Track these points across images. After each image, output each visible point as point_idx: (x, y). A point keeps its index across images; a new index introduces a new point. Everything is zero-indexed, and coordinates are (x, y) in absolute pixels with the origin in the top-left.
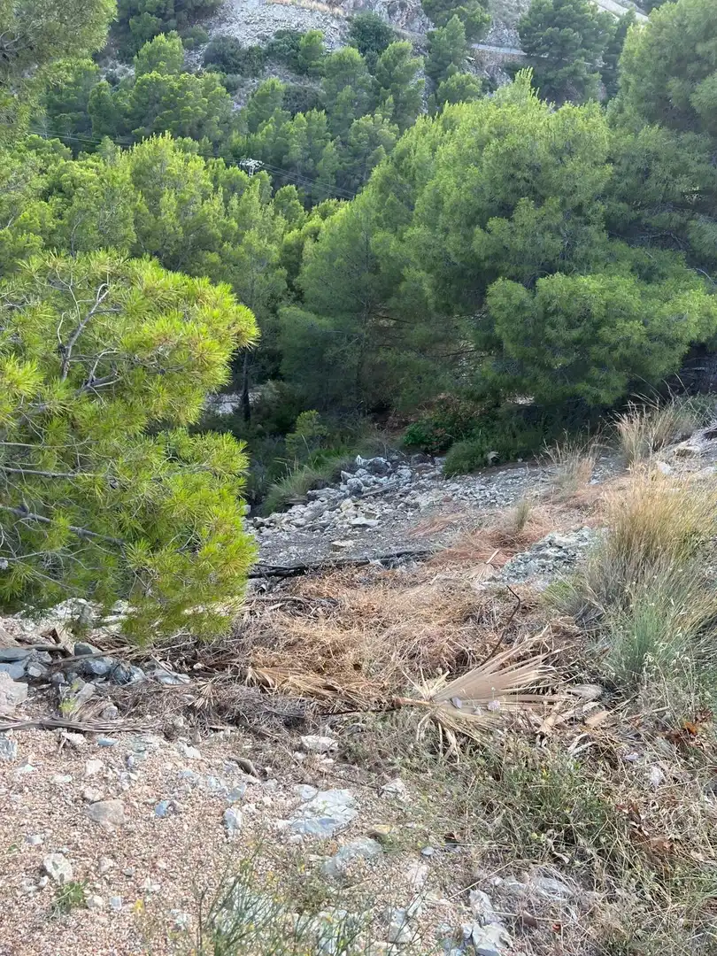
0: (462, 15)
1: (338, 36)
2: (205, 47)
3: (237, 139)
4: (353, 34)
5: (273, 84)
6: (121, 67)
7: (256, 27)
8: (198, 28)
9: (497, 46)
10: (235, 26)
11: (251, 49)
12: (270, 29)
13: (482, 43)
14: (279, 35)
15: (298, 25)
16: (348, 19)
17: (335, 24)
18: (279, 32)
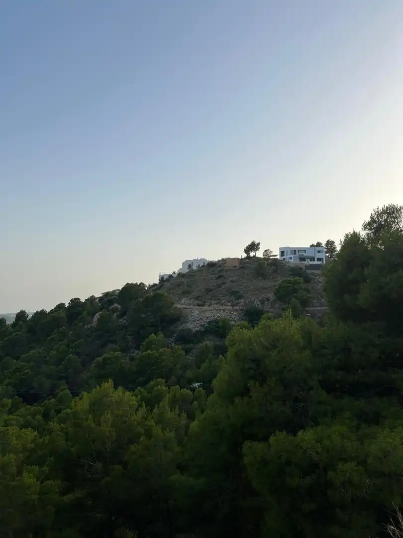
0: (297, 298)
1: (238, 318)
2: (175, 335)
3: (189, 374)
4: (245, 315)
5: (207, 345)
6: (136, 352)
7: (198, 322)
8: (172, 328)
9: (320, 307)
10: (189, 324)
11: (196, 331)
12: (204, 322)
13: (312, 307)
14: (210, 323)
15: (218, 317)
16: (241, 310)
17: (235, 313)
18: (209, 322)
